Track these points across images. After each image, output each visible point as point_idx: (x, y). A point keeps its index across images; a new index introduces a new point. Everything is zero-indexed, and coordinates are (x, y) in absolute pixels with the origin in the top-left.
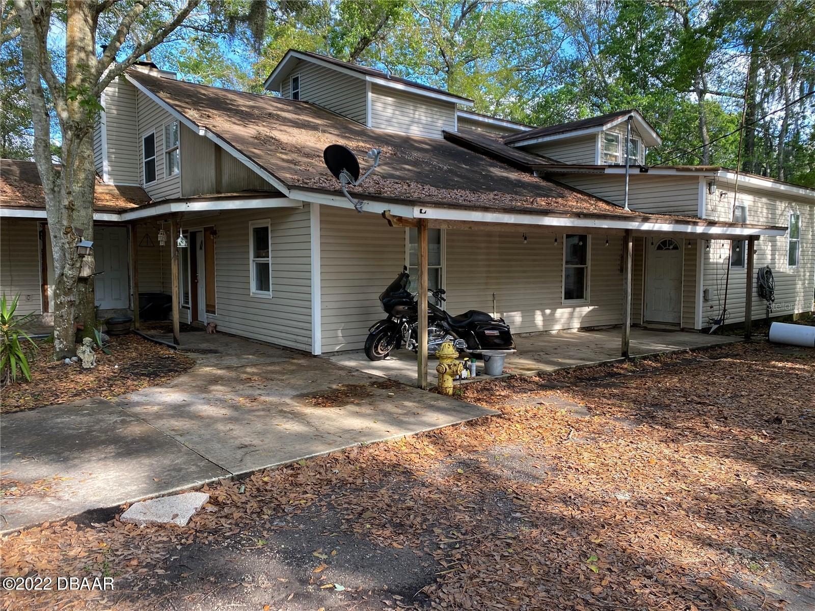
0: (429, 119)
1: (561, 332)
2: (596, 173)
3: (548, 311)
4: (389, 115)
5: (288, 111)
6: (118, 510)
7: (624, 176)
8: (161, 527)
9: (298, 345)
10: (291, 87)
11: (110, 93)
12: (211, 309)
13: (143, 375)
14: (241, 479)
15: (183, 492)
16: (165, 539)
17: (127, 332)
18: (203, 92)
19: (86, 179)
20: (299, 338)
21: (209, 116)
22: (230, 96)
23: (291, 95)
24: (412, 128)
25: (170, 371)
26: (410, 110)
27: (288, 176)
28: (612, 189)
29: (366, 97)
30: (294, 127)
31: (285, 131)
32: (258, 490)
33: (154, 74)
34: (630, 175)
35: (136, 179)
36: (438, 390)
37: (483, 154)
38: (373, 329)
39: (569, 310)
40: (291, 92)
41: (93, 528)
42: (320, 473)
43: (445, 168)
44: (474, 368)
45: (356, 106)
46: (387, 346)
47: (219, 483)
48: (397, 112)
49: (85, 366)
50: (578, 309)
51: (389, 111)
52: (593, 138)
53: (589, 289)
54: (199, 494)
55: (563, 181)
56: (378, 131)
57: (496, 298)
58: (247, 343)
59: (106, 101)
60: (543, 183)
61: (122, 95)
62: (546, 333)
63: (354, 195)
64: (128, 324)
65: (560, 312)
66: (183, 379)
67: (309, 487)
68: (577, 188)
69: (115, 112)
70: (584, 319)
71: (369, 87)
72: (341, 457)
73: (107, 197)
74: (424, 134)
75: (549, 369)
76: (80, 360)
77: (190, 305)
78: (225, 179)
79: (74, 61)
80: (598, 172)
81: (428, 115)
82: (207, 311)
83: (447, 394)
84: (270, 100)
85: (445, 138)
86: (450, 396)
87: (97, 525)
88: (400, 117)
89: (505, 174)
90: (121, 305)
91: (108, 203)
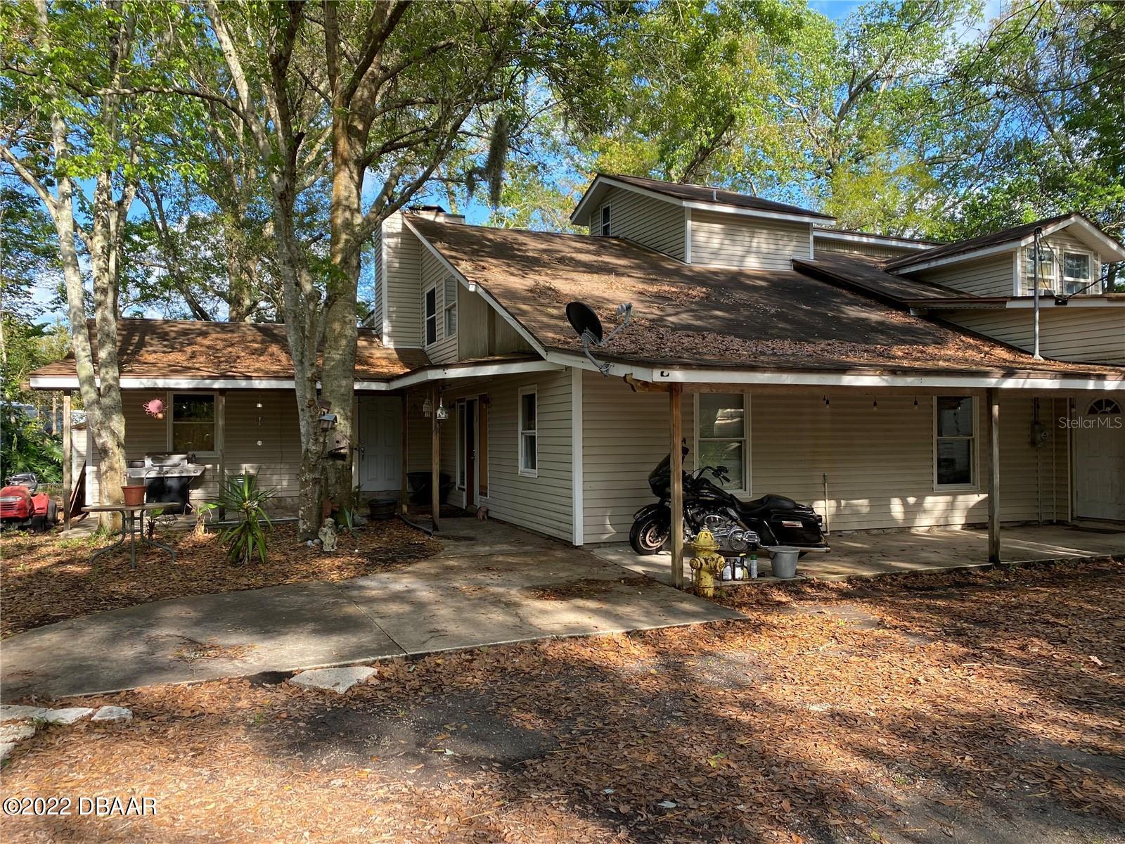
0: (772, 247)
1: (935, 529)
2: (996, 307)
3: (911, 500)
4: (717, 246)
5: (588, 252)
6: (290, 675)
7: (1032, 311)
8: (322, 692)
9: (561, 533)
10: (601, 220)
11: (393, 245)
12: (483, 493)
13: (380, 560)
14: (415, 659)
15: (354, 665)
16: (320, 702)
17: (391, 516)
18: (491, 236)
19: (347, 346)
20: (562, 525)
21: (484, 268)
22: (521, 238)
23: (601, 229)
24: (748, 259)
25: (410, 557)
26: (744, 237)
27: (550, 335)
28: (1020, 329)
29: (684, 226)
30: (584, 272)
31: (573, 280)
32: (428, 671)
33: (441, 219)
34: (1041, 310)
35: (417, 340)
36: (694, 590)
37: (843, 288)
38: (638, 515)
39: (948, 498)
40: (602, 225)
41: (264, 687)
42: (498, 661)
43: (773, 311)
44: (755, 567)
45: (672, 238)
46: (657, 538)
47: (392, 661)
48: (727, 242)
49: (326, 549)
50: (961, 498)
51: (716, 242)
52: (1009, 258)
53: (978, 470)
54: (368, 668)
55: (953, 321)
56: (698, 267)
57: (830, 481)
58: (514, 532)
59: (388, 254)
60: (921, 325)
61: (404, 246)
62: (905, 530)
63: (599, 355)
64: (392, 507)
65: (929, 501)
66: (422, 566)
67: (480, 673)
68: (972, 329)
69: (397, 265)
70: (971, 511)
71: (688, 214)
72: (529, 647)
73: (384, 363)
74: (766, 266)
75: (867, 573)
76: (322, 543)
77: (465, 487)
78: (498, 339)
79: (339, 221)
80: (997, 306)
81: (771, 241)
82: (481, 494)
83: (705, 596)
84: (570, 239)
85: (795, 269)
86: (710, 598)
87: (268, 685)
88: (730, 247)
89: (864, 315)
90: (394, 486)
91: (381, 370)
